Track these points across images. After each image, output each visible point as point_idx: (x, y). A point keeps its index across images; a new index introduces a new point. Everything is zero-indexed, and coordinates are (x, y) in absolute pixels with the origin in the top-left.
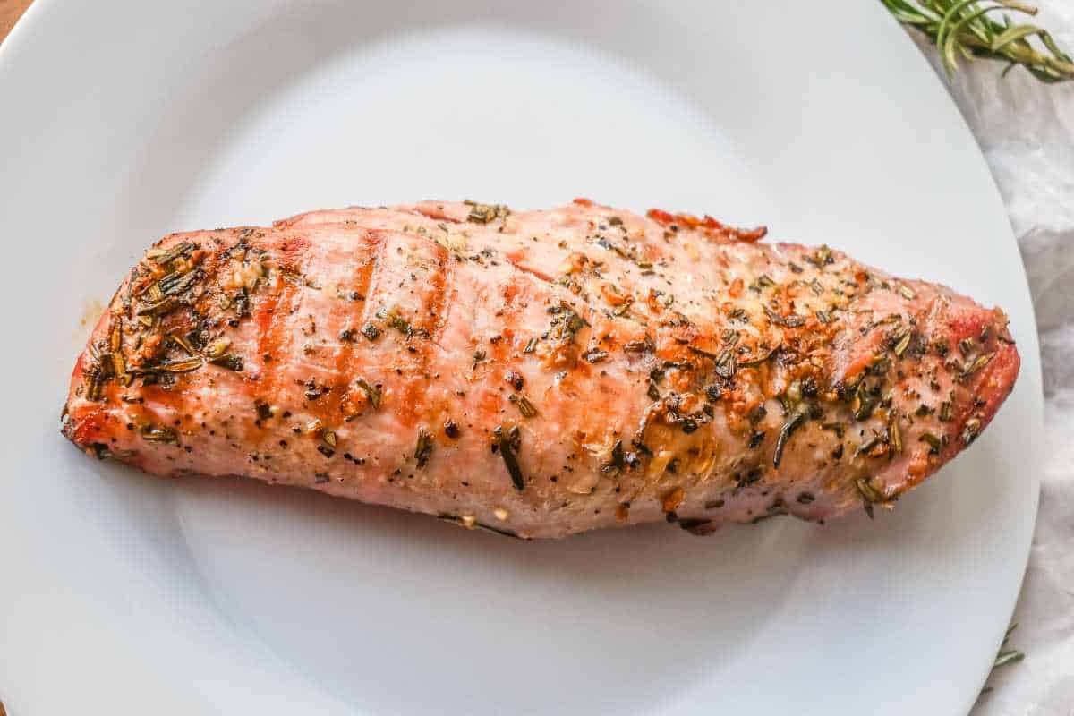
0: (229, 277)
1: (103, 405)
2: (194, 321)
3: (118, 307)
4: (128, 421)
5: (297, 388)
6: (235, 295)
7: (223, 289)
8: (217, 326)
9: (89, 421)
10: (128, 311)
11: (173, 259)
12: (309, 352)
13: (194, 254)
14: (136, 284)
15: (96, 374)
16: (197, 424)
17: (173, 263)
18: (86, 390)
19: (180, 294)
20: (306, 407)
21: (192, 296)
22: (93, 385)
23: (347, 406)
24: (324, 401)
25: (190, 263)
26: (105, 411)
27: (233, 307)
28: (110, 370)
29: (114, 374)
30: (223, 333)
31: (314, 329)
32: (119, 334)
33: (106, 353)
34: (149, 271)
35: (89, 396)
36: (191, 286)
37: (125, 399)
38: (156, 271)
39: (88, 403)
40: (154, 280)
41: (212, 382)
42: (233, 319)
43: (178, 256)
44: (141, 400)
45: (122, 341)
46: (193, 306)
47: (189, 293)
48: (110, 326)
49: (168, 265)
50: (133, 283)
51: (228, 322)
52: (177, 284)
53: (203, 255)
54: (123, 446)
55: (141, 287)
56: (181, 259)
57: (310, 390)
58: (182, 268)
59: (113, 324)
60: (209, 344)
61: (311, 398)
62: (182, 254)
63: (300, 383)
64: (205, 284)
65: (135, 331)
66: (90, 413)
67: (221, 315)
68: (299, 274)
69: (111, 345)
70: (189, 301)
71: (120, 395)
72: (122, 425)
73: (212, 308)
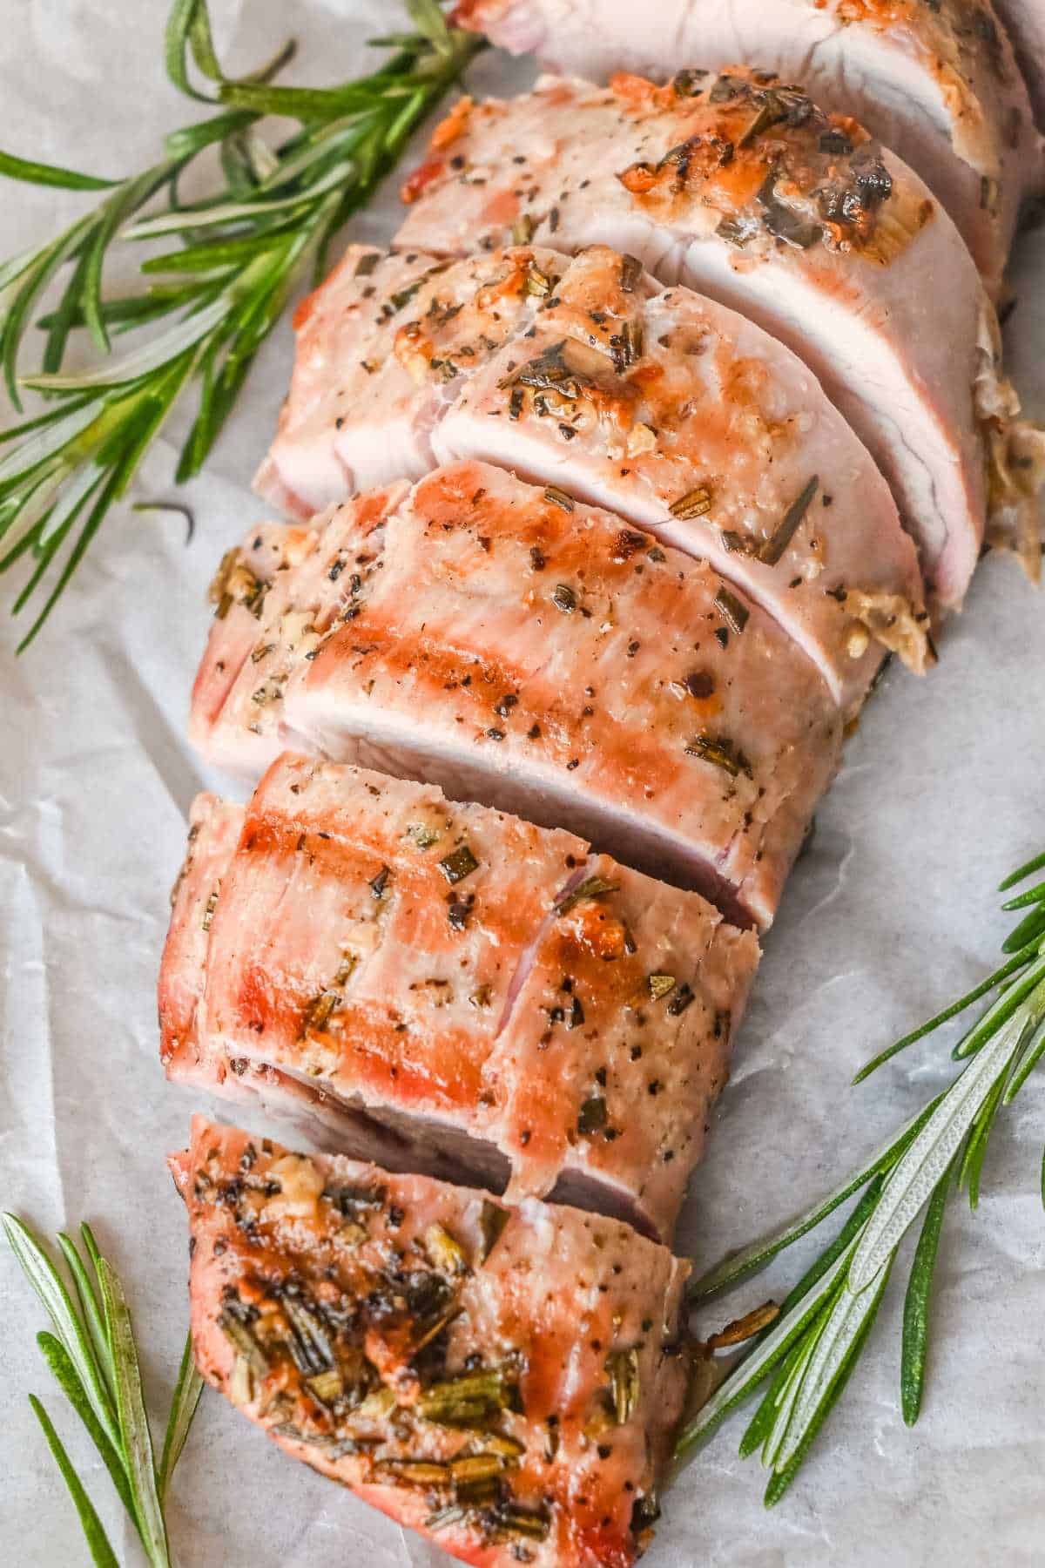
0: (298, 1225)
1: (557, 1505)
2: (391, 1303)
3: (353, 1468)
4: (592, 1456)
5: (556, 1046)
6: (337, 1214)
7: (324, 1240)
8: (401, 1253)
9: (588, 1539)
10: (367, 1443)
11: (258, 1343)
12: (484, 998)
13: (247, 1299)
14: (309, 1427)
15: (493, 1519)
16: (601, 1303)
17: (267, 1343)
18: (523, 1541)
19: (332, 1331)
20: (595, 1034)
21: (338, 1307)
22: (516, 1527)
23: (606, 946)
24: (588, 992)
25: (267, 1308)
26: (571, 1503)
27: (361, 1219)
28: (487, 1488)
29: (495, 1479)
30: (417, 1241)
31: (440, 984)
32: (413, 1466)
33: (453, 1495)
34: (282, 1396)
35: (539, 1535)
36: (318, 1306)
37: (549, 1460)
38: (284, 1380)
39: (552, 1541)
40: (303, 1385)
41: (518, 1266)
42: (386, 1216)
43: (252, 1334)
44: (552, 1421)
45: (428, 1461)
46: (358, 1305)
47: (332, 1313)
48: (397, 1484)
49: (273, 1353)
50: (305, 1433)
51: (394, 1230)
52: (310, 1337)
53: (252, 1279)
54: (637, 1468)
55: (317, 1416)
56: (259, 1326)
57: (563, 1019)
58: (279, 1326)
59: (391, 1480)
60: (439, 1271)
61: (578, 1018)
62: (248, 1323)
63: (547, 1038)
64: (312, 1276)
65: (410, 1430)
66: (571, 1536)
67: (378, 1244)
68: (317, 1001)
69: (435, 1485)
70: (350, 1311)
71: (539, 1469)
72: (601, 1471)
73: (363, 1263)
